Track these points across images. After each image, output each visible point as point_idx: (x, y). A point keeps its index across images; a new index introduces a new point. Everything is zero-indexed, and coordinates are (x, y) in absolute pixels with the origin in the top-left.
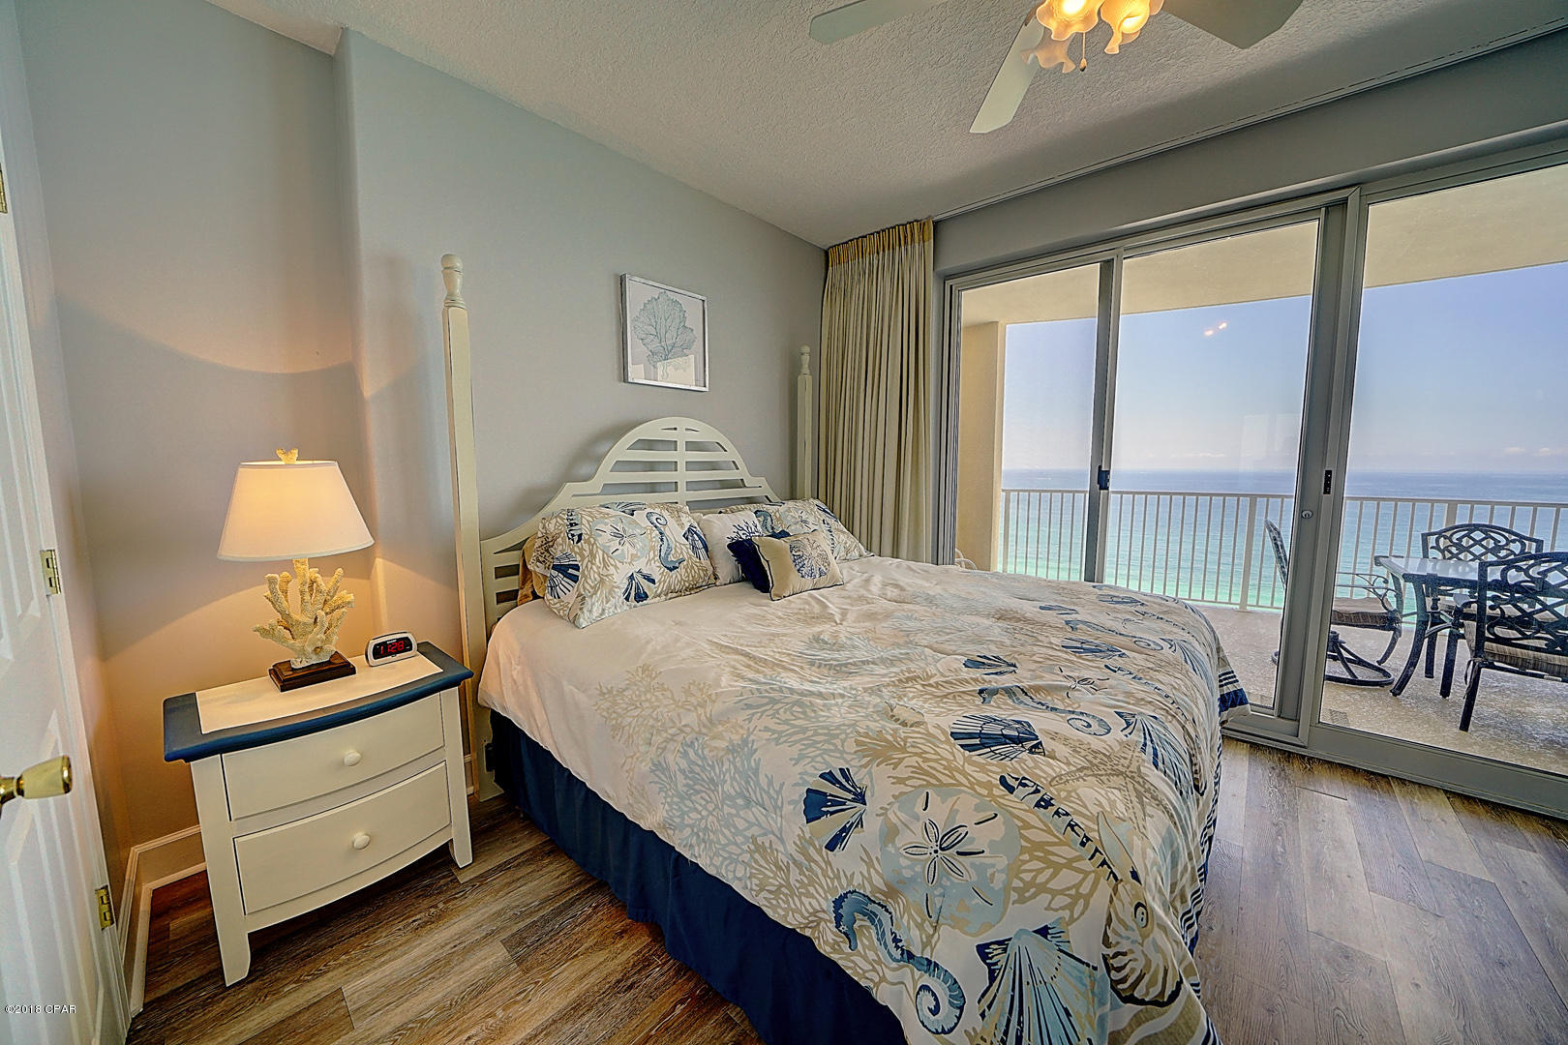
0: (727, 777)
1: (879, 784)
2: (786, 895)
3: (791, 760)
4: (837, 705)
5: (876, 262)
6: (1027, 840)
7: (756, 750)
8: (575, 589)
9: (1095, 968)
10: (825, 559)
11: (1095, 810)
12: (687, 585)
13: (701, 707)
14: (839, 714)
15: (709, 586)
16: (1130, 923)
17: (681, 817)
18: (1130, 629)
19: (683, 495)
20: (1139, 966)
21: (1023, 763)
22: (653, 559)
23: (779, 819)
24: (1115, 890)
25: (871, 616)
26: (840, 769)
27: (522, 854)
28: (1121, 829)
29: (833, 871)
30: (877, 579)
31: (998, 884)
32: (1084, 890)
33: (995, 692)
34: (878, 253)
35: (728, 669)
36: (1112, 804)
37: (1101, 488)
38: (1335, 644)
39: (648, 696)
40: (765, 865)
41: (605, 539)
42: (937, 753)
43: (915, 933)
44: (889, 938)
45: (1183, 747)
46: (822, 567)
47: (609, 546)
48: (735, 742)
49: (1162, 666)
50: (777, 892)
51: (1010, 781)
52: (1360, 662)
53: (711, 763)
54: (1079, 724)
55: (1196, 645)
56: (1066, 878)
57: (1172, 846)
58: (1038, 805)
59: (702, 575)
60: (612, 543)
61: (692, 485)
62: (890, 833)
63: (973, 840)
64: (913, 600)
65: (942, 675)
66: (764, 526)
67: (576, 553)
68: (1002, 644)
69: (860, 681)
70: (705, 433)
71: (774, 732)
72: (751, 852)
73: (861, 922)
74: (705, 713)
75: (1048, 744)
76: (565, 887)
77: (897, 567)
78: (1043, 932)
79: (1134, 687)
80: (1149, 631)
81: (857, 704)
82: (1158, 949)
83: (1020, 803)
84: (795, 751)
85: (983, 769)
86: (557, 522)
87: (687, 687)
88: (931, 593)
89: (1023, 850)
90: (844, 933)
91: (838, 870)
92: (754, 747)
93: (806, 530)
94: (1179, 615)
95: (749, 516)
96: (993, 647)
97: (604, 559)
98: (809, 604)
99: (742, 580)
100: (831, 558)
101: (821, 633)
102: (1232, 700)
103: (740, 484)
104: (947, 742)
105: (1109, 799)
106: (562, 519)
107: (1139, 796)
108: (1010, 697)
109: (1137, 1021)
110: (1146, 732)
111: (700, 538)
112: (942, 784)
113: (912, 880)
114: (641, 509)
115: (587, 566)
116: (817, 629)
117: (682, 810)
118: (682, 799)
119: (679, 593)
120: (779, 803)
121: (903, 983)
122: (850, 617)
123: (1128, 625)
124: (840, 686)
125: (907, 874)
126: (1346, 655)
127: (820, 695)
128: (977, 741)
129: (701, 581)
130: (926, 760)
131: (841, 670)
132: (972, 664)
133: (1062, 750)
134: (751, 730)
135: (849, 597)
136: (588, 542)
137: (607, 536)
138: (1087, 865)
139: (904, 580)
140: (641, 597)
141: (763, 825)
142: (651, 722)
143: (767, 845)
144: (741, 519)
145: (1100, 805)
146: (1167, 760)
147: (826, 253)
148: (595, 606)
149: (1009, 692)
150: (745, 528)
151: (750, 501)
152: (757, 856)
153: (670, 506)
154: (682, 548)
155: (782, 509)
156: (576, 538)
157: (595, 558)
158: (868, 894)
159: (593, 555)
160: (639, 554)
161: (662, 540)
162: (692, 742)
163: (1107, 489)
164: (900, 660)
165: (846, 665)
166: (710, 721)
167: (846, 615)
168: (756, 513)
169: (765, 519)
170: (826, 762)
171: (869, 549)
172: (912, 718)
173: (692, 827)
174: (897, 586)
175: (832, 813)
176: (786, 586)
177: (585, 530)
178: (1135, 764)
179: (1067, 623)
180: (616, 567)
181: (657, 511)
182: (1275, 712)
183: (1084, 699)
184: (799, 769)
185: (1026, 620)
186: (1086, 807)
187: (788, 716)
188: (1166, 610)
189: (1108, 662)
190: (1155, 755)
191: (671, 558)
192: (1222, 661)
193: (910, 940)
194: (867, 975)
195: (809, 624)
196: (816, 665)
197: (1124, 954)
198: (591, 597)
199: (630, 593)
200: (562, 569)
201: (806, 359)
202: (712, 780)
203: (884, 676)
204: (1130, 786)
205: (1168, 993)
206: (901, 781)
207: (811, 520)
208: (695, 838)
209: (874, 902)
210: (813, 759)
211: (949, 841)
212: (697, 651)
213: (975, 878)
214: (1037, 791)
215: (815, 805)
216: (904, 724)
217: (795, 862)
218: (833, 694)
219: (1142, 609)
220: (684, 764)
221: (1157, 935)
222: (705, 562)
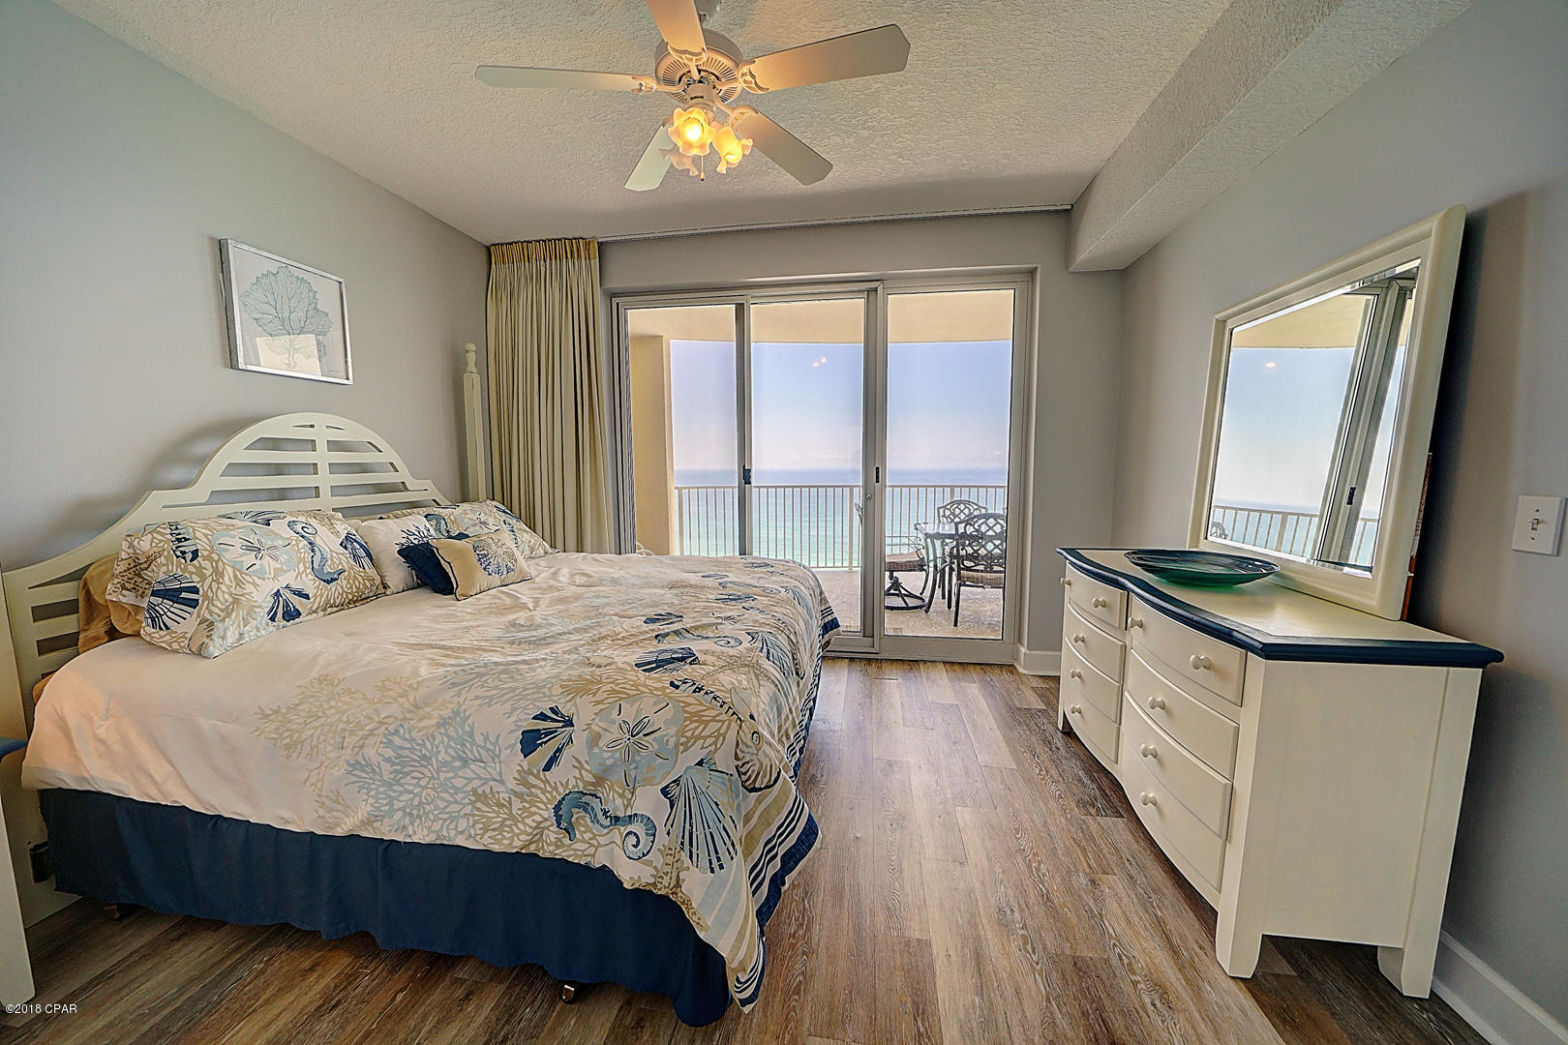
0: (441, 748)
1: (583, 711)
2: (509, 826)
3: (505, 714)
4: (541, 666)
5: (543, 269)
6: (688, 713)
7: (469, 717)
8: (195, 615)
9: (731, 775)
10: (512, 556)
11: (729, 687)
12: (350, 597)
13: (402, 697)
14: (543, 672)
15: (377, 596)
16: (750, 744)
17: (390, 804)
18: (762, 583)
19: (327, 501)
20: (756, 768)
21: (686, 671)
22: (305, 571)
23: (498, 765)
24: (740, 727)
25: (563, 600)
26: (550, 709)
27: (130, 955)
28: (744, 694)
29: (551, 786)
30: (565, 571)
31: (671, 745)
32: (722, 731)
33: (667, 634)
34: (545, 261)
35: (425, 661)
36: (740, 682)
37: (746, 483)
38: (896, 584)
39: (333, 703)
40: (488, 810)
41: (235, 554)
42: (625, 678)
43: (619, 802)
44: (600, 815)
45: (787, 648)
46: (510, 564)
47: (242, 562)
48: (446, 716)
49: (778, 603)
50: (500, 829)
51: (676, 683)
52: (911, 595)
53: (421, 742)
54: (722, 643)
55: (803, 588)
56: (713, 727)
57: (777, 702)
58: (694, 691)
59: (369, 585)
60: (245, 558)
61: (336, 490)
62: (594, 740)
63: (653, 724)
64: (600, 583)
65: (627, 631)
66: (438, 530)
67: (191, 573)
68: (673, 604)
69: (559, 647)
70: (353, 431)
71: (485, 698)
72: (472, 803)
73: (578, 813)
74: (408, 701)
75: (701, 657)
76: (218, 958)
77: (583, 559)
78: (700, 763)
79: (760, 617)
80: (773, 583)
81: (557, 662)
82: (766, 755)
83: (684, 693)
84: (508, 707)
85: (659, 680)
86: (154, 538)
87: (380, 684)
88: (615, 576)
89: (685, 719)
90: (565, 829)
91: (555, 783)
92: (467, 714)
93: (486, 531)
94: (793, 570)
95: (419, 521)
96: (666, 607)
97: (235, 576)
98: (500, 599)
99: (419, 586)
100: (518, 554)
101: (516, 619)
102: (831, 626)
103: (404, 487)
104: (633, 670)
105: (738, 680)
106: (163, 535)
107: (757, 676)
108: (678, 636)
109: (759, 801)
110: (764, 641)
111: (361, 546)
112: (630, 696)
113: (614, 765)
114: (279, 518)
115: (210, 587)
116: (511, 617)
117: (391, 796)
118: (390, 785)
119: (341, 607)
120: (497, 752)
121: (614, 842)
122: (543, 604)
123: (761, 581)
124: (540, 654)
125: (609, 762)
126: (903, 592)
127: (525, 662)
128: (654, 665)
129: (367, 591)
130: (617, 684)
131: (539, 642)
132: (650, 621)
133: (710, 659)
134: (461, 702)
135: (540, 588)
136: (208, 558)
137: (238, 550)
138: (724, 717)
139: (591, 569)
140: (291, 615)
141: (483, 776)
142: (341, 726)
143: (488, 791)
144: (410, 523)
145: (732, 683)
146: (775, 655)
147: (488, 249)
148: (229, 631)
149: (677, 633)
150: (417, 533)
151: (414, 505)
152: (478, 805)
153: (315, 513)
154: (338, 557)
155: (457, 511)
156: (189, 556)
157: (222, 575)
158: (581, 789)
159: (218, 574)
160: (285, 568)
161: (313, 551)
162: (396, 730)
163: (750, 483)
164: (591, 628)
165: (544, 639)
166: (416, 707)
167: (538, 602)
168: (426, 517)
169: (438, 523)
170: (538, 708)
171: (553, 546)
172: (604, 662)
173: (403, 809)
174: (583, 574)
175: (546, 742)
176: (473, 585)
177: (202, 545)
178: (755, 659)
179: (720, 584)
180: (254, 584)
181: (302, 519)
182: (861, 634)
183: (728, 628)
184: (513, 718)
185: (691, 586)
186: (723, 686)
187: (497, 683)
188: (786, 568)
189: (744, 605)
190: (768, 653)
191: (327, 569)
192: (823, 600)
193: (616, 809)
194: (585, 853)
195: (502, 614)
196: (517, 643)
197: (748, 763)
198: (223, 620)
199: (276, 612)
200: (172, 595)
201: (472, 357)
202: (424, 757)
203: (580, 640)
204: (752, 672)
205: (773, 779)
206: (598, 703)
207: (491, 521)
208: (408, 818)
209: (586, 794)
210: (525, 708)
211: (638, 730)
212: (384, 653)
213: (656, 747)
214: (694, 684)
215: (530, 741)
216: (599, 666)
217: (516, 794)
218: (537, 660)
219: (771, 569)
220: (389, 753)
221: (766, 748)
222: (371, 572)
